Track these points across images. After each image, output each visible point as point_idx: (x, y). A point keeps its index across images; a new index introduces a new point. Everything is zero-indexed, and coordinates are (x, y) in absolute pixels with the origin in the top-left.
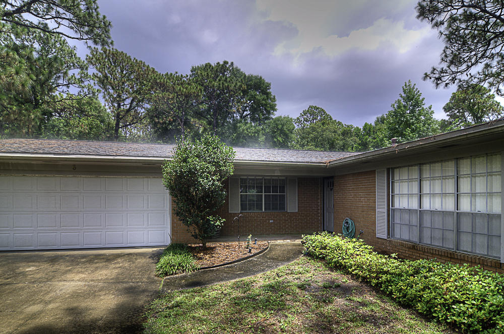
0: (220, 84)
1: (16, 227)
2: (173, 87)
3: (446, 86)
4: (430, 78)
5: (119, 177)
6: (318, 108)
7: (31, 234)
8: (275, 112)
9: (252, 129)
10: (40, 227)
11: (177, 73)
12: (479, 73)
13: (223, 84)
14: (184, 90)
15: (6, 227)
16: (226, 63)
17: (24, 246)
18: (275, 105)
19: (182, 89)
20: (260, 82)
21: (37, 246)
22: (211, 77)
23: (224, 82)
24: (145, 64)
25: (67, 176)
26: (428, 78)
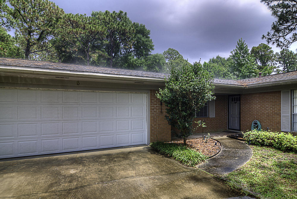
0: (119, 27)
1: (20, 136)
2: (84, 25)
3: (273, 44)
4: (266, 38)
5: (111, 92)
6: (174, 50)
7: (36, 141)
8: (152, 51)
9: (138, 61)
10: (43, 135)
11: (85, 15)
12: (290, 38)
13: (121, 27)
14: (94, 28)
15: (11, 136)
16: (121, 12)
17: (29, 153)
18: (153, 46)
19: (92, 27)
20: (144, 29)
21: (41, 152)
22: (112, 21)
23: (122, 26)
24: (55, 4)
25: (68, 90)
26: (265, 38)
